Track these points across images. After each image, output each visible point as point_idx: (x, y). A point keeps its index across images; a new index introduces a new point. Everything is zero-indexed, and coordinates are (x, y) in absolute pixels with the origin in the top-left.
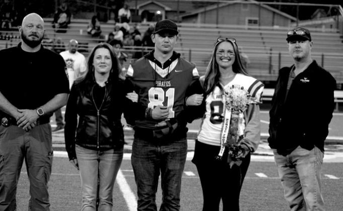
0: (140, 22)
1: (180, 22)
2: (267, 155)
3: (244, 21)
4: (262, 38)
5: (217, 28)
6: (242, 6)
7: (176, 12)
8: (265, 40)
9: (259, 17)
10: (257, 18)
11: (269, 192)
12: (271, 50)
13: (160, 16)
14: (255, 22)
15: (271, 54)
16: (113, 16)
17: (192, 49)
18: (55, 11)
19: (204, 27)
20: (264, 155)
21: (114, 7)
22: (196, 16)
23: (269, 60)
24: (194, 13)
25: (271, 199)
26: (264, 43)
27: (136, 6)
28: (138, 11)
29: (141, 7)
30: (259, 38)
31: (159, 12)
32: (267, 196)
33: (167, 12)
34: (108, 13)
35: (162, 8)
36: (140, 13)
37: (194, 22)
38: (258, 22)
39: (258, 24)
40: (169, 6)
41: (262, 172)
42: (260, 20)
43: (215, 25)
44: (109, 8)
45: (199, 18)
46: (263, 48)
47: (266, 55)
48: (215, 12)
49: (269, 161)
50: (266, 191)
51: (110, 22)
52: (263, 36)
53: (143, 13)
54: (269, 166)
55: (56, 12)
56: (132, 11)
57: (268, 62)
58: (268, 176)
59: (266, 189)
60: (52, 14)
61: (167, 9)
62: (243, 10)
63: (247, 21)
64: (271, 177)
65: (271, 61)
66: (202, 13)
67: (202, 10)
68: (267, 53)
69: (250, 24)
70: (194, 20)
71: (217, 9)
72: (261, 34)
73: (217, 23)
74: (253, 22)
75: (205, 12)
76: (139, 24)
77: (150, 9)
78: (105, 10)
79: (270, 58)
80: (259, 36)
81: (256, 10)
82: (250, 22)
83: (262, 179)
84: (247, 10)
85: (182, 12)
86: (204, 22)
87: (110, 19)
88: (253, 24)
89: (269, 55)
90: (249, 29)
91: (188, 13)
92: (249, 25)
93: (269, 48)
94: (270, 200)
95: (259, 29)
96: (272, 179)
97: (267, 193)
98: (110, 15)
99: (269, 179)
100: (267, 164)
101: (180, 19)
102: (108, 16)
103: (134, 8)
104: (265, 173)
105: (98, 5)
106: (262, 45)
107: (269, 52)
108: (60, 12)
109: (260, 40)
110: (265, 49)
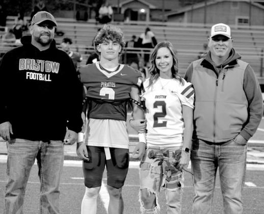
0: (123, 21)
1: (165, 21)
2: (256, 163)
3: (234, 20)
4: (253, 39)
5: (205, 27)
6: (232, 4)
7: (161, 10)
8: (255, 41)
9: (250, 15)
10: (247, 18)
11: (257, 202)
12: (262, 51)
13: (144, 15)
14: (246, 21)
15: (262, 55)
16: (94, 14)
17: (178, 50)
18: (31, 10)
19: (191, 27)
20: (253, 163)
21: (95, 5)
22: (182, 14)
23: (260, 61)
24: (180, 11)
25: (259, 209)
26: (255, 43)
27: (118, 4)
28: (120, 9)
29: (124, 5)
30: (250, 38)
31: (143, 11)
32: (255, 206)
33: (151, 10)
34: (88, 11)
35: (146, 6)
36: (123, 11)
37: (180, 22)
38: (249, 22)
39: (248, 24)
40: (153, 4)
41: (251, 181)
42: (250, 19)
43: (203, 25)
44: (90, 6)
45: (186, 17)
46: (254, 49)
47: (257, 57)
48: (203, 11)
49: (258, 170)
50: (255, 201)
51: (90, 21)
52: (254, 36)
53: (126, 11)
54: (258, 175)
55: (33, 11)
56: (114, 9)
57: (259, 64)
58: (257, 185)
59: (255, 199)
60: (28, 13)
61: (152, 7)
62: (232, 8)
63: (237, 20)
64: (260, 186)
65: (262, 63)
66: (189, 11)
67: (189, 8)
68: (258, 55)
69: (240, 23)
70: (180, 19)
71: (205, 7)
72: (252, 34)
73: (205, 22)
74: (243, 21)
75: (192, 11)
76: (122, 23)
77: (134, 7)
78: (85, 8)
79: (262, 59)
80: (250, 36)
81: (246, 8)
82: (240, 21)
83: (250, 189)
84: (238, 8)
85: (167, 10)
86: (191, 21)
87: (90, 18)
88: (243, 23)
89: (260, 57)
90: (239, 29)
91: (174, 12)
92: (239, 25)
93: (261, 49)
94: (259, 211)
95: (250, 29)
96: (262, 189)
97: (256, 203)
98: (90, 14)
99: (258, 189)
100: (256, 173)
101: (166, 18)
102: (89, 14)
103: (117, 6)
104: (254, 182)
105: (78, 3)
106: (253, 46)
107: (260, 53)
108: (37, 10)
109: (251, 41)
110: (256, 51)
